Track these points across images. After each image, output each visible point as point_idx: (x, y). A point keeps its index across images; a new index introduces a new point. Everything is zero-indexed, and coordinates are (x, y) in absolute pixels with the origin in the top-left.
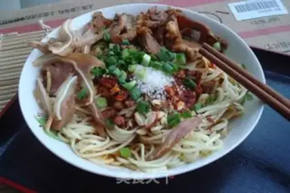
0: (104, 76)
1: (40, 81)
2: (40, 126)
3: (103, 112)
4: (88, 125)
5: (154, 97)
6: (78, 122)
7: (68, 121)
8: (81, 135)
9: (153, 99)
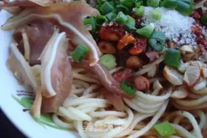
0: (104, 25)
1: (14, 46)
2: (24, 110)
3: (113, 74)
4: (96, 97)
5: (182, 41)
6: (80, 95)
7: (65, 95)
8: (88, 114)
9: (182, 45)
